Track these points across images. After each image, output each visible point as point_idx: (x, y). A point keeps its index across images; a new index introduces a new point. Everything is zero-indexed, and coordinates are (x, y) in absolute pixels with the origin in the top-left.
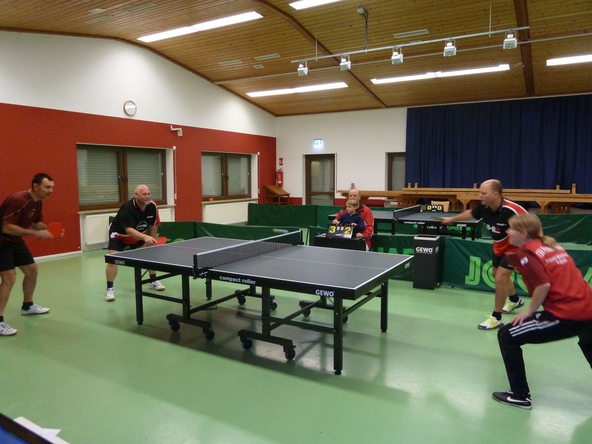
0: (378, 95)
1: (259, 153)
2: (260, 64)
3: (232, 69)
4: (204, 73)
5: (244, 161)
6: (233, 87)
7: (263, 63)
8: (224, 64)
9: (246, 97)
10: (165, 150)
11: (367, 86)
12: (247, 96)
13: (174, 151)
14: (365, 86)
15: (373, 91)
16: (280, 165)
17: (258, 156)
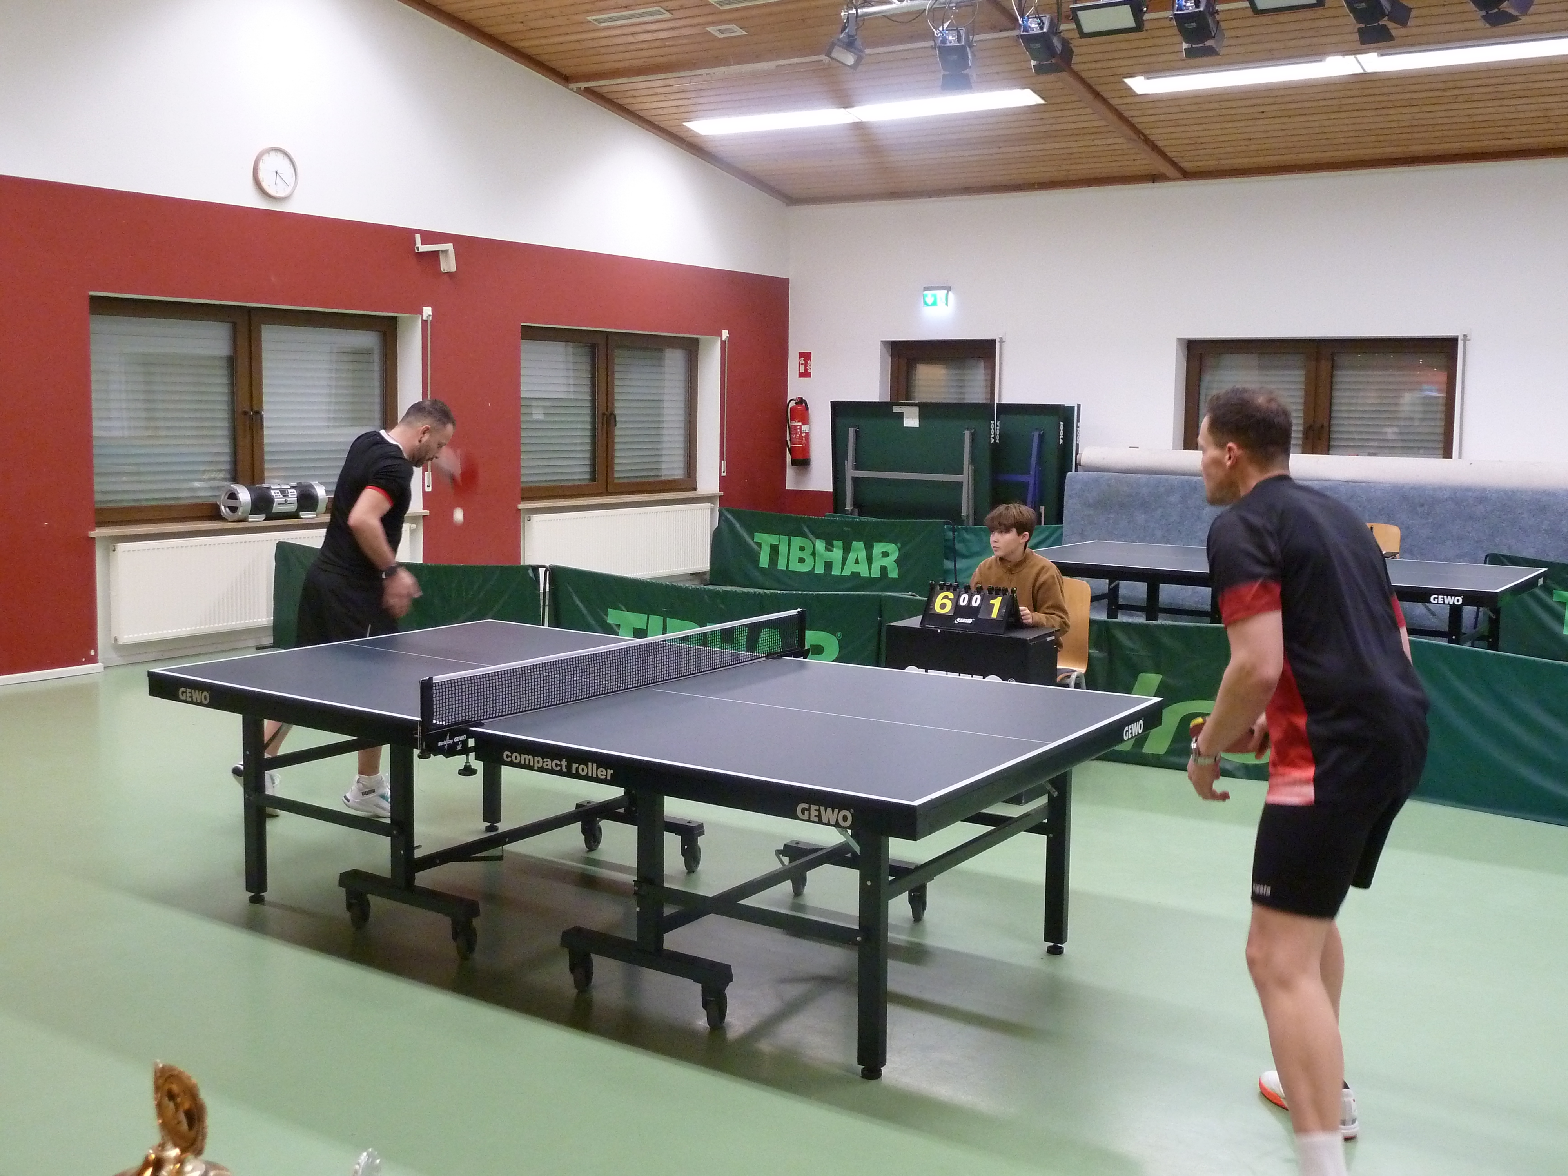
0: (1154, 134)
1: (725, 334)
2: (730, 21)
3: (631, 39)
4: (533, 52)
5: (674, 359)
6: (639, 100)
7: (742, 18)
8: (605, 20)
9: (682, 135)
10: (395, 318)
11: (1113, 102)
12: (689, 130)
13: (424, 323)
14: (1105, 101)
15: (1135, 120)
16: (801, 375)
17: (723, 343)
